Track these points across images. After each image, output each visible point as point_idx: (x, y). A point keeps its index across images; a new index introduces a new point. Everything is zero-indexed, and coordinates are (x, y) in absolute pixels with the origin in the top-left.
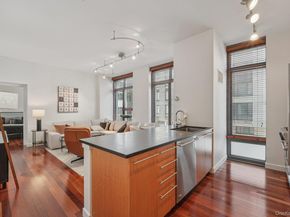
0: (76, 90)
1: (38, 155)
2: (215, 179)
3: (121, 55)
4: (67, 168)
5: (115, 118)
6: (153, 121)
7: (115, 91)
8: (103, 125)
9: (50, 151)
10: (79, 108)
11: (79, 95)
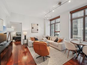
0: (38, 25)
8: (47, 38)
9: (28, 48)
10: (39, 31)
11: (39, 26)
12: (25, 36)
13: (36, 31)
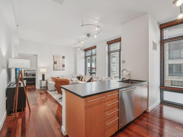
0: (63, 57)
1: (43, 94)
2: (149, 116)
3: (88, 35)
4: (57, 102)
5: (86, 74)
6: (109, 75)
7: (86, 57)
8: (79, 78)
9: (49, 92)
10: (65, 68)
11: (65, 60)
12: (43, 76)
13: (61, 68)
